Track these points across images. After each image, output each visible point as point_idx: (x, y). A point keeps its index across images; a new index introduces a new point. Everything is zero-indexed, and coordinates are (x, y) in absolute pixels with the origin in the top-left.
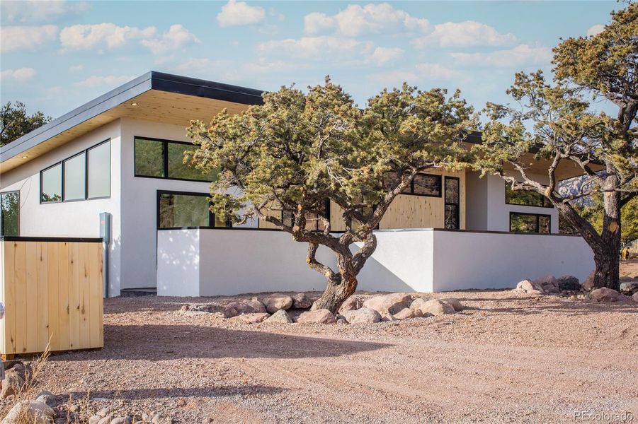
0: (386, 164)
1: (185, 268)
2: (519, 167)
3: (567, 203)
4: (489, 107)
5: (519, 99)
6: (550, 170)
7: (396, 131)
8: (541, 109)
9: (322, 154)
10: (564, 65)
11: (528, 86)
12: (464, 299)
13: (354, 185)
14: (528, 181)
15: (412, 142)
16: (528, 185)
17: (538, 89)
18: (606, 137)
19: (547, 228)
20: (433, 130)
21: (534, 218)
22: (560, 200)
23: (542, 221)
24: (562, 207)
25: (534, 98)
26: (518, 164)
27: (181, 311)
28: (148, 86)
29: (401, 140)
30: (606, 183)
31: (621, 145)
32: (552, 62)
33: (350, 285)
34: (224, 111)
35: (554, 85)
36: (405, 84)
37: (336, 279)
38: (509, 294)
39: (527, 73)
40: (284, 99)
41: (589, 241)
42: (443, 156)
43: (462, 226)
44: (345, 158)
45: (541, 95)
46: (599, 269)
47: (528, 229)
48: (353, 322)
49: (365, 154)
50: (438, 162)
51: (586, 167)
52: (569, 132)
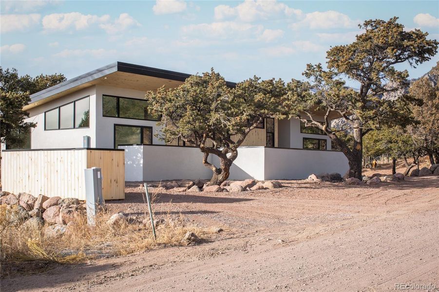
0: (247, 116)
1: (135, 165)
2: (309, 114)
3: (334, 134)
4: (293, 81)
5: (309, 78)
6: (325, 117)
7: (252, 100)
8: (321, 83)
9: (217, 110)
10: (333, 61)
11: (314, 71)
12: (282, 183)
13: (233, 126)
14: (314, 122)
15: (260, 105)
16: (314, 124)
17: (319, 73)
18: (353, 101)
19: (325, 147)
20: (270, 100)
21: (318, 141)
22: (330, 133)
23: (322, 143)
24: (332, 136)
25: (317, 78)
26: (309, 113)
27: (140, 187)
28: (115, 69)
29: (255, 104)
30: (355, 124)
31: (361, 105)
32: (326, 58)
33: (226, 174)
34: (163, 86)
35: (327, 70)
36: (255, 76)
37: (219, 171)
38: (304, 181)
39: (313, 64)
40: (196, 82)
41: (346, 154)
42: (275, 112)
43: (276, 145)
44: (228, 112)
45: (320, 76)
46: (351, 169)
47: (313, 148)
48: (231, 191)
49: (238, 110)
50: (272, 115)
51: (344, 115)
52: (335, 98)
